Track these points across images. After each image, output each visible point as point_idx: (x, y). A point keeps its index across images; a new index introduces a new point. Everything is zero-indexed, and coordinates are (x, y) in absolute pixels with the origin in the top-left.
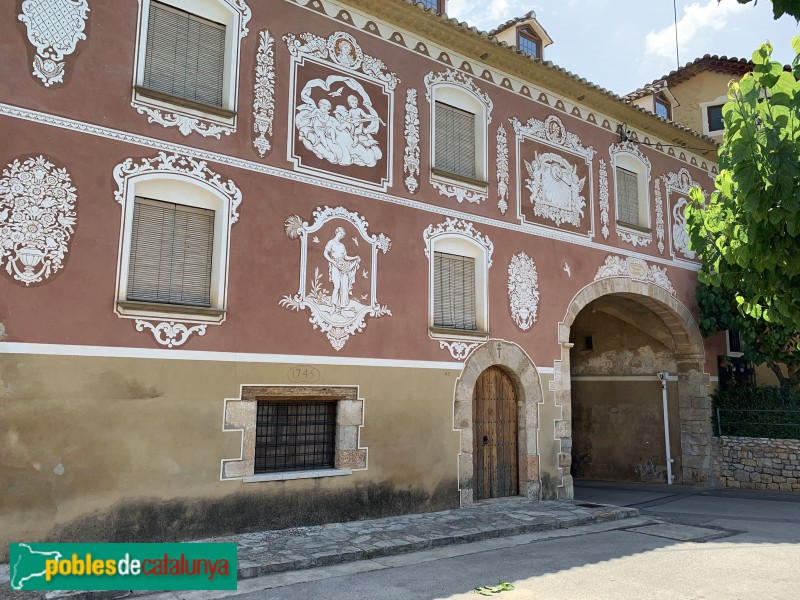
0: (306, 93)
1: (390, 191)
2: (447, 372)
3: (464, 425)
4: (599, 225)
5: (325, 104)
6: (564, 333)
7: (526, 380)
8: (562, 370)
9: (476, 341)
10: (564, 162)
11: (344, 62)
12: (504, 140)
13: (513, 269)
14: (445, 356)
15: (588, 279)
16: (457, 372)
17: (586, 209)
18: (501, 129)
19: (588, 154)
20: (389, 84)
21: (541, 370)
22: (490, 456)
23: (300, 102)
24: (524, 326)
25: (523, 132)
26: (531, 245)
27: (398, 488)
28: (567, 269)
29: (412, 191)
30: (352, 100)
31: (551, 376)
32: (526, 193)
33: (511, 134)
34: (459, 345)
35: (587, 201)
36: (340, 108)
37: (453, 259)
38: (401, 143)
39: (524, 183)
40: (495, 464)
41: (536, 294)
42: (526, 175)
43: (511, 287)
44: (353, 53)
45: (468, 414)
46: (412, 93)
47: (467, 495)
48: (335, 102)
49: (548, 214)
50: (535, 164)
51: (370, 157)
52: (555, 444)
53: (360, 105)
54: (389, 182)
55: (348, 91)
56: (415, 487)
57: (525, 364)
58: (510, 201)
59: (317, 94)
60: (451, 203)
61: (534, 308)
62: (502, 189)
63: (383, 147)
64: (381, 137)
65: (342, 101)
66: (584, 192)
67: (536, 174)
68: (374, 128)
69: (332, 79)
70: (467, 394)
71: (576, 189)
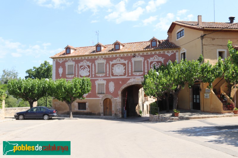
0: (81, 69)
1: (91, 78)
2: (99, 99)
3: (101, 106)
4: (128, 73)
5: (83, 70)
6: (120, 93)
7: (112, 100)
8: (119, 98)
9: (103, 95)
10: (121, 65)
11: (85, 64)
12: (108, 65)
13: (110, 84)
14: (99, 97)
15: (125, 83)
16: (100, 99)
17: (125, 72)
18: (108, 64)
19: (126, 62)
20: (90, 64)
21: (115, 98)
22: (108, 110)
23: (80, 70)
24: (112, 92)
25: (111, 63)
26: (113, 80)
27: (93, 113)
28: (121, 82)
29: (93, 77)
30: (86, 68)
31: (117, 99)
32: (112, 72)
33: (109, 64)
34: (101, 96)
35: (126, 70)
36: (84, 70)
37: (101, 84)
38: (92, 71)
39: (112, 71)
40: (109, 111)
41: (114, 87)
42: (112, 69)
43: (109, 87)
44: (86, 62)
45: (102, 104)
46: (93, 64)
47: (102, 115)
48: (84, 69)
49: (116, 75)
50: (114, 67)
51: (88, 74)
52: (117, 110)
53: (87, 68)
54: (90, 76)
55: (85, 67)
56: (95, 113)
57: (112, 98)
58: (109, 74)
59: (82, 69)
60: (99, 77)
61: (114, 89)
62: (108, 73)
63: (90, 72)
64: (89, 71)
65: (85, 69)
66: (125, 69)
67: (114, 69)
68: (88, 70)
69: (83, 66)
70: (102, 102)
71: (123, 69)
